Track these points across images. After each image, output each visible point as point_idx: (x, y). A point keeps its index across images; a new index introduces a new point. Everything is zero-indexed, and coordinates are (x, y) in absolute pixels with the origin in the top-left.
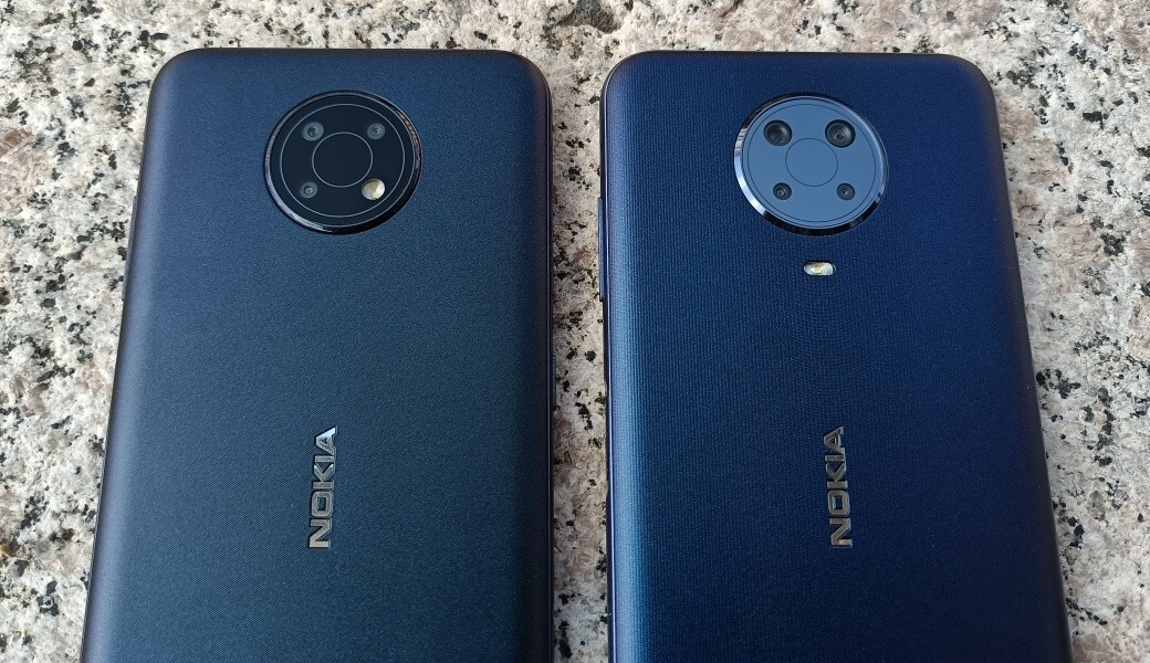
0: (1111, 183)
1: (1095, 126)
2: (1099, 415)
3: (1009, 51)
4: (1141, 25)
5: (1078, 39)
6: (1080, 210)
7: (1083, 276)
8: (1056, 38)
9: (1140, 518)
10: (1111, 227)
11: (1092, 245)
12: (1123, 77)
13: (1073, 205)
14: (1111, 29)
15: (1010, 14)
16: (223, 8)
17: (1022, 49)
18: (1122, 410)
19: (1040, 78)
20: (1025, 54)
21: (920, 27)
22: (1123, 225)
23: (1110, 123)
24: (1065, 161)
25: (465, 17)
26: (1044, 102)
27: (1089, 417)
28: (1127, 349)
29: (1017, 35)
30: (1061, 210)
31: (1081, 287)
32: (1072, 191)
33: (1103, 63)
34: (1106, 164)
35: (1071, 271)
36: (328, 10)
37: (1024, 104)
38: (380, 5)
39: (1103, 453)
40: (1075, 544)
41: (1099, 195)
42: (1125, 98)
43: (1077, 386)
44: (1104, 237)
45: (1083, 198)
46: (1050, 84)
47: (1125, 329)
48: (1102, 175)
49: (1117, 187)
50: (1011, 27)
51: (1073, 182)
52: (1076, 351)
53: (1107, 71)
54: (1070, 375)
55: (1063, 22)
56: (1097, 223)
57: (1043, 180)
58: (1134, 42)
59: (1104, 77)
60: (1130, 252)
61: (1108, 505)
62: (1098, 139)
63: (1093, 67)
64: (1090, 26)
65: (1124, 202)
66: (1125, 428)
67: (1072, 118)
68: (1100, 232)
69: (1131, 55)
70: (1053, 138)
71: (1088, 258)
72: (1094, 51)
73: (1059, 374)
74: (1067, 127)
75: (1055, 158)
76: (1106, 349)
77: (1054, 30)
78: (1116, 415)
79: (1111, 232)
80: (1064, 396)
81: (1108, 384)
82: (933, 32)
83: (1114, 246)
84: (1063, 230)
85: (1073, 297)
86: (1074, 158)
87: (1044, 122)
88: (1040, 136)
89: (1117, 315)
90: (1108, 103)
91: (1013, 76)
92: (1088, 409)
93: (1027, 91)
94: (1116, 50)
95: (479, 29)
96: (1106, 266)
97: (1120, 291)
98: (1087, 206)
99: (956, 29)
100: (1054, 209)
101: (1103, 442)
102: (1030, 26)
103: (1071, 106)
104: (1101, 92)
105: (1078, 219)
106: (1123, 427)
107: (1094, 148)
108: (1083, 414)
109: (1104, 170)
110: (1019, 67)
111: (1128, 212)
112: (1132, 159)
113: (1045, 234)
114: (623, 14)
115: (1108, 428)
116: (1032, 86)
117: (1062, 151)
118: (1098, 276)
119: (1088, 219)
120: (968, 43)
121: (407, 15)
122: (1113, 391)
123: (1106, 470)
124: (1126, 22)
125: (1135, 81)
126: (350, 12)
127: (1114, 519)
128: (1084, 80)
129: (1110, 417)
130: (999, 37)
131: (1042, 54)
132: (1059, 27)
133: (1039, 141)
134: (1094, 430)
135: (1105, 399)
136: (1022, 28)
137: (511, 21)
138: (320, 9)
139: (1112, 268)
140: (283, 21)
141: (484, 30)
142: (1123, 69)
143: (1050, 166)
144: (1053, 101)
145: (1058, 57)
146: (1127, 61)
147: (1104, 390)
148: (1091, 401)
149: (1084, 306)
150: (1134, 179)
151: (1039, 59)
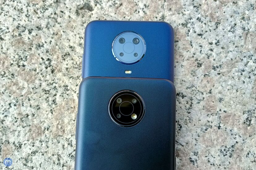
0: (201, 51)
1: (200, 37)
2: (190, 103)
3: (183, 18)
4: (215, 12)
5: (199, 16)
6: (193, 57)
7: (191, 72)
8: (194, 15)
9: (195, 125)
10: (200, 61)
11: (194, 65)
12: (209, 25)
13: (192, 56)
14: (208, 13)
15: (184, 9)
16: (5, 4)
17: (186, 18)
18: (195, 102)
19: (189, 25)
20: (186, 19)
21: (163, 12)
22: (202, 61)
23: (203, 37)
24: (192, 45)
25: (59, 7)
26: (189, 31)
27: (187, 103)
28: (198, 89)
29: (185, 14)
30: (189, 57)
31: (190, 74)
32: (192, 52)
33: (204, 22)
34: (201, 46)
35: (188, 71)
36: (28, 5)
37: (184, 31)
38: (40, 4)
39: (189, 111)
40: (180, 130)
41: (198, 53)
42: (208, 30)
43: (186, 96)
44: (198, 63)
45: (194, 54)
46: (191, 27)
47: (199, 84)
48: (199, 49)
49: (203, 52)
50: (184, 12)
51: (192, 50)
52: (187, 89)
53: (205, 24)
54: (185, 94)
55: (197, 12)
56: (197, 60)
57: (186, 49)
58: (212, 17)
59: (204, 25)
60: (203, 67)
61: (188, 122)
62: (200, 40)
63: (202, 23)
64: (203, 13)
65: (203, 55)
66: (195, 106)
67: (195, 35)
68: (197, 62)
69: (211, 20)
70: (190, 40)
71: (193, 68)
72: (203, 19)
73: (182, 93)
74: (193, 37)
75: (189, 44)
76: (194, 88)
77: (194, 13)
78: (193, 103)
79: (200, 62)
80: (183, 98)
81: (193, 96)
82: (166, 13)
83: (200, 65)
84: (188, 61)
85: (188, 77)
86: (194, 45)
87: (188, 36)
88: (187, 39)
89: (197, 81)
90: (204, 32)
91: (183, 24)
92: (187, 101)
93: (185, 28)
94: (208, 19)
95: (61, 10)
96: (197, 70)
97: (199, 76)
98: (195, 56)
99: (171, 13)
100: (187, 57)
101: (189, 109)
102: (188, 12)
103: (195, 32)
104: (203, 29)
105: (192, 59)
106: (194, 105)
107: (199, 42)
108: (186, 102)
109: (200, 48)
110: (184, 22)
111: (204, 58)
112: (207, 45)
113: (184, 62)
114: (94, 7)
115: (191, 106)
116: (187, 27)
117: (191, 43)
118: (194, 72)
119: (195, 59)
120: (173, 16)
121: (46, 7)
122: (194, 98)
123: (189, 114)
124: (212, 12)
125: (211, 27)
126: (33, 6)
127: (189, 125)
128: (199, 26)
129: (192, 103)
130: (181, 15)
131: (190, 19)
132: (195, 13)
133: (186, 41)
134: (188, 106)
135: (191, 99)
136: (187, 13)
137: (69, 8)
138: (26, 5)
139: (198, 70)
140: (18, 7)
141: (63, 10)
142: (209, 23)
143: (188, 46)
144: (191, 31)
145: (194, 20)
146: (210, 21)
147: (192, 98)
148: (188, 100)
149: (190, 79)
150: (207, 50)
151: (189, 20)
